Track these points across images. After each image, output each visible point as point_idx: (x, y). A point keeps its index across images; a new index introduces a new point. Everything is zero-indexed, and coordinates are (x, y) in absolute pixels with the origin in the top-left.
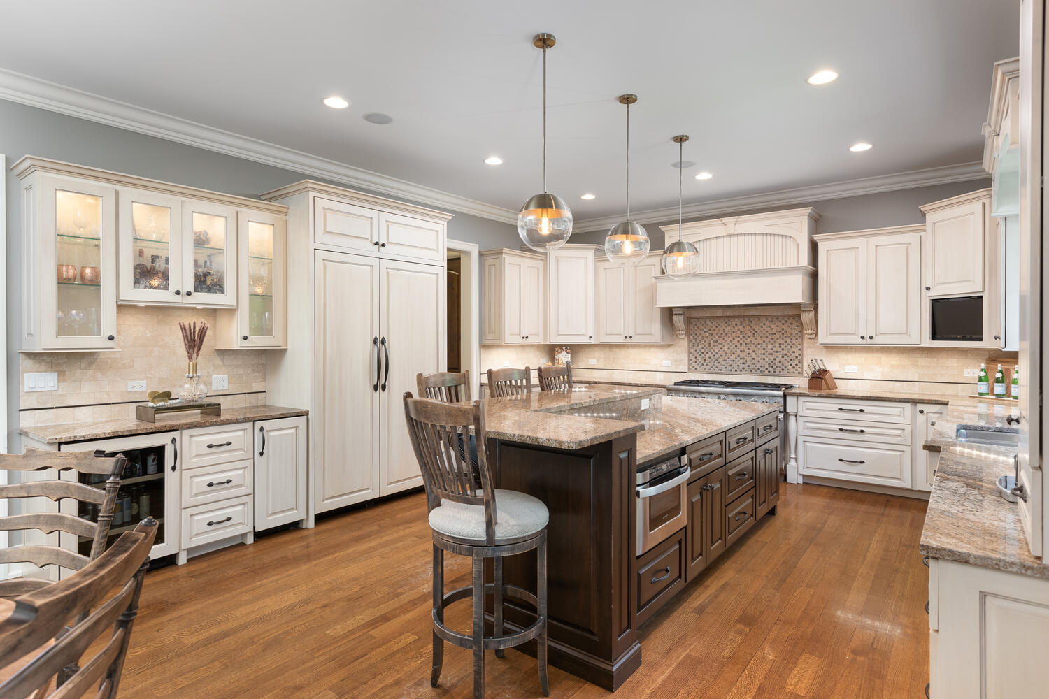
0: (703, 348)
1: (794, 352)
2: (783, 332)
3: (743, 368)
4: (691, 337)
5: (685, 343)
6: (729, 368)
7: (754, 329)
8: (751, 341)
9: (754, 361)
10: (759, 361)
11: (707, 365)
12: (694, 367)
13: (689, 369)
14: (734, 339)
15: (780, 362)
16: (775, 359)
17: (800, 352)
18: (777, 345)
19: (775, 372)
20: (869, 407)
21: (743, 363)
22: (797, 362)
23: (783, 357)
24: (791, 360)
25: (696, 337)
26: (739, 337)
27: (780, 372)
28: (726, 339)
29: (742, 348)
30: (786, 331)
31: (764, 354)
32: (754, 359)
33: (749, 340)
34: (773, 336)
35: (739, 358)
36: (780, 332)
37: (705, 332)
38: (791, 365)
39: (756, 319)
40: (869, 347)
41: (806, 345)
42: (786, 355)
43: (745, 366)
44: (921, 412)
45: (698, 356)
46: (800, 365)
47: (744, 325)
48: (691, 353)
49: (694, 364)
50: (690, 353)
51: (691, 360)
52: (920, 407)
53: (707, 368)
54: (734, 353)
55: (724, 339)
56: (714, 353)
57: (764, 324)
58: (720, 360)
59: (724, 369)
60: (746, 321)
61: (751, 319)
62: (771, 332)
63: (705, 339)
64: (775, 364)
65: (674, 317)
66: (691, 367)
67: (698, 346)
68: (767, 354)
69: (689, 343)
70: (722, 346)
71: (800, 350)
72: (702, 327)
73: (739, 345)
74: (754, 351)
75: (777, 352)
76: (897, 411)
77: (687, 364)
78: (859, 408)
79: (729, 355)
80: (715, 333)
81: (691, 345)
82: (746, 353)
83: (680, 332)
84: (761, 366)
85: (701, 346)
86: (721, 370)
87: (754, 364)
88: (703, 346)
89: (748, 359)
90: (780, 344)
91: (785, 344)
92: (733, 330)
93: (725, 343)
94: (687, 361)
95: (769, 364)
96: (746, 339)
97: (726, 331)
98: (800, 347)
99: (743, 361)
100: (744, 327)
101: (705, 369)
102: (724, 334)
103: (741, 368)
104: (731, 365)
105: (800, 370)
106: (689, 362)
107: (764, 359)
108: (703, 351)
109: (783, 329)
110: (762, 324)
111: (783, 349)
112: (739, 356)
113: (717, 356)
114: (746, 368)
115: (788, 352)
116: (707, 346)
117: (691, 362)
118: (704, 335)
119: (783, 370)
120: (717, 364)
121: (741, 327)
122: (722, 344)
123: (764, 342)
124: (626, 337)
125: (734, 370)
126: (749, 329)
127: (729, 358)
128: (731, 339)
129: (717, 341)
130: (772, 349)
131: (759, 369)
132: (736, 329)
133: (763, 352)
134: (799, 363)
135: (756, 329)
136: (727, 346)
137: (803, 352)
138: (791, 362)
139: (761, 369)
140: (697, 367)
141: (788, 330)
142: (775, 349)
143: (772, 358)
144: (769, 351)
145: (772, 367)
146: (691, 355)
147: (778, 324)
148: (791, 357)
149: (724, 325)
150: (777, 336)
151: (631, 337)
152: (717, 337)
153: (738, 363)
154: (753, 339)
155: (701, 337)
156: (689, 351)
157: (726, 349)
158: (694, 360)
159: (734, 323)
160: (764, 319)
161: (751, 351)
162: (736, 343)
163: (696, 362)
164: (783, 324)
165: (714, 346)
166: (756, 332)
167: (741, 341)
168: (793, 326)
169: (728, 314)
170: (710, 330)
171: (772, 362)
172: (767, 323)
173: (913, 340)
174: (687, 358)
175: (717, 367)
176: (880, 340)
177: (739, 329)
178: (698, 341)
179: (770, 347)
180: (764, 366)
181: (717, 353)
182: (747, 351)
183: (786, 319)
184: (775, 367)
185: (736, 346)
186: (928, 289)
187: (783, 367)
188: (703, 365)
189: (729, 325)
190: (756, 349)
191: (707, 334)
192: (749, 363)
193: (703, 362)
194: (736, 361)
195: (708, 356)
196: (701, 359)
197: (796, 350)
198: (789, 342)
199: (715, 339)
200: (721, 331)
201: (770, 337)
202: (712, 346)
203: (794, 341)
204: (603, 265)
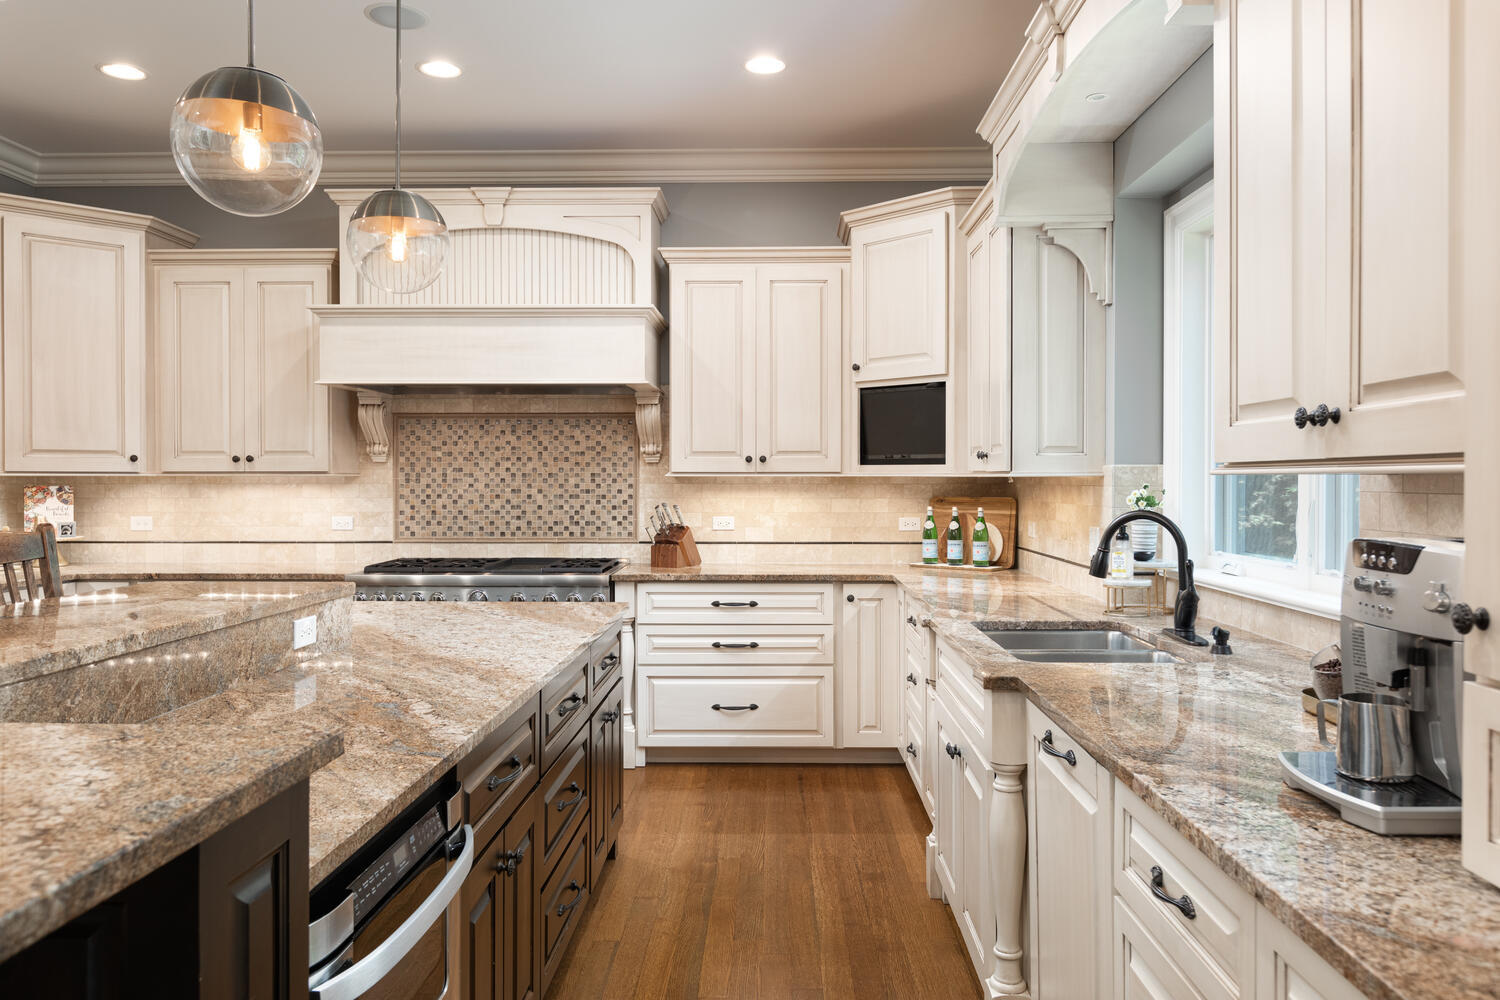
0: (428, 486)
1: (620, 491)
2: (598, 449)
3: (519, 528)
4: (402, 460)
5: (386, 473)
6: (488, 528)
7: (540, 443)
8: (534, 469)
9: (541, 513)
10: (550, 513)
11: (439, 523)
12: (407, 528)
13: (397, 534)
14: (498, 464)
15: (593, 513)
16: (582, 507)
17: (631, 491)
18: (588, 478)
19: (582, 534)
20: (765, 596)
21: (519, 518)
22: (625, 512)
23: (598, 502)
24: (614, 508)
25: (413, 460)
26: (508, 459)
27: (593, 534)
28: (482, 464)
29: (515, 485)
30: (604, 448)
31: (561, 496)
32: (540, 507)
33: (530, 465)
34: (580, 458)
35: (508, 507)
36: (593, 448)
37: (434, 449)
38: (614, 518)
39: (545, 421)
40: (758, 479)
41: (642, 476)
42: (604, 497)
43: (523, 524)
44: (851, 599)
45: (417, 503)
46: (631, 518)
47: (519, 432)
48: (402, 497)
49: (408, 523)
50: (398, 497)
51: (402, 513)
52: (849, 590)
53: (439, 530)
54: (498, 496)
55: (477, 464)
56: (455, 497)
57: (562, 432)
58: (469, 512)
59: (477, 532)
60: (525, 426)
61: (535, 421)
62: (574, 448)
63: (435, 464)
64: (583, 517)
65: (361, 412)
66: (402, 528)
67: (418, 480)
68: (566, 496)
69: (396, 475)
70: (471, 480)
71: (630, 486)
72: (428, 438)
73: (508, 479)
74: (540, 491)
75: (588, 491)
76: (812, 600)
77: (391, 522)
78: (747, 599)
79: (487, 500)
80: (455, 450)
81: (402, 477)
82: (523, 495)
83: (377, 448)
84: (556, 523)
85: (424, 481)
86: (471, 533)
87: (540, 518)
88: (430, 481)
89: (529, 508)
90: (593, 475)
91: (604, 475)
92: (498, 443)
93: (478, 474)
94: (391, 516)
95: (572, 518)
96: (524, 464)
97: (482, 447)
98: (631, 481)
99: (516, 512)
100: (519, 438)
101: (434, 534)
102: (476, 454)
103: (513, 527)
104: (492, 523)
105: (631, 529)
106: (396, 517)
107: (561, 507)
108: (429, 491)
109: (598, 443)
110: (556, 433)
111: (599, 486)
112: (508, 501)
113: (461, 503)
114: (524, 527)
115: (609, 491)
116: (439, 480)
117: (401, 518)
118: (431, 454)
119: (598, 528)
120: (461, 521)
121: (512, 439)
122: (471, 475)
123: (561, 469)
124: (236, 459)
125: (497, 533)
126: (530, 443)
127: (487, 507)
128: (492, 464)
129: (461, 470)
130: (577, 486)
131: (551, 528)
132: (501, 442)
133: (560, 491)
134: (630, 513)
135: (545, 443)
136: (484, 480)
137: (636, 492)
138: (615, 513)
139: (556, 529)
140: (415, 528)
141: (609, 444)
142: (583, 486)
143: (577, 504)
144: (572, 490)
145: (577, 523)
146: (402, 501)
147: (589, 431)
148: (615, 502)
149: (475, 433)
150: (587, 458)
151: (250, 459)
152: (461, 459)
153: (508, 518)
154: (538, 464)
155: (424, 461)
156: (396, 491)
157: (480, 486)
158: (408, 512)
159: (499, 429)
160: (561, 422)
161: (534, 491)
162: (504, 475)
163: (412, 518)
164: (599, 432)
165: (455, 480)
166: (546, 449)
167: (513, 470)
168: (620, 438)
169: (484, 409)
170: (445, 444)
171: (577, 512)
172: (566, 428)
173: (830, 464)
174: (391, 508)
175: (461, 528)
176: (776, 464)
177: (508, 443)
178: (418, 469)
179: (572, 481)
180: (562, 523)
181: (460, 497)
182: (525, 491)
183: (604, 421)
184: (582, 523)
185: (503, 480)
186: (856, 368)
187: (599, 523)
188: (428, 523)
189: (487, 432)
190: (545, 486)
191: (439, 454)
192: (530, 516)
193: (429, 517)
194: (503, 512)
195: (440, 502)
196: (424, 511)
197: (624, 486)
198: (610, 469)
199: (456, 465)
200: (471, 447)
201: (573, 460)
202: (450, 479)
203: (620, 469)
204: (169, 273)
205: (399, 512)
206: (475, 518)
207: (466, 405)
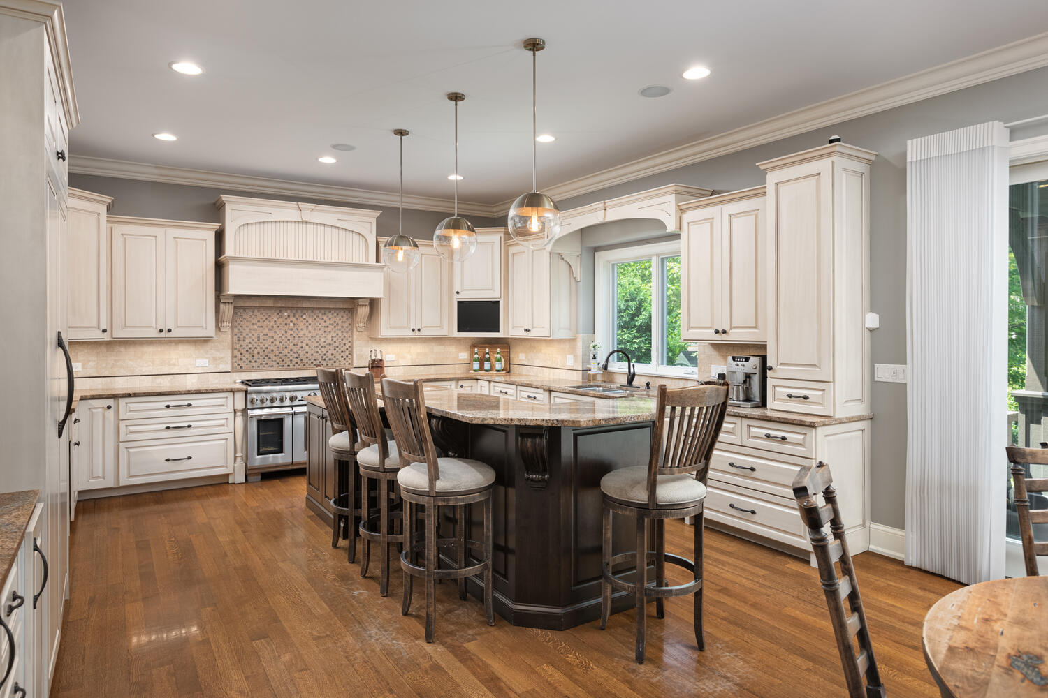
0: (250, 343)
1: (345, 344)
2: (335, 325)
3: (296, 363)
4: (235, 330)
5: (227, 337)
6: (282, 363)
7: (307, 322)
8: (304, 334)
9: (307, 355)
10: (312, 355)
11: (255, 362)
12: (238, 365)
13: (233, 368)
14: (286, 332)
15: (332, 354)
16: (327, 352)
17: (350, 344)
18: (330, 338)
19: (327, 365)
21: (297, 358)
22: (347, 354)
23: (335, 349)
24: (342, 352)
25: (241, 330)
26: (292, 329)
27: (332, 364)
28: (278, 332)
29: (295, 342)
30: (337, 324)
31: (317, 347)
32: (307, 352)
33: (302, 332)
34: (326, 329)
35: (291, 353)
36: (332, 324)
37: (253, 324)
38: (342, 357)
39: (310, 311)
40: (417, 338)
41: (355, 337)
42: (337, 347)
43: (298, 361)
44: (462, 387)
45: (244, 351)
46: (350, 356)
47: (297, 316)
48: (236, 349)
49: (239, 362)
50: (233, 349)
51: (235, 357)
52: (461, 383)
53: (256, 365)
54: (286, 348)
55: (275, 332)
56: (264, 348)
57: (318, 317)
58: (271, 356)
59: (276, 366)
60: (299, 314)
61: (305, 311)
62: (323, 324)
63: (253, 332)
64: (327, 357)
65: (222, 306)
66: (235, 365)
67: (244, 340)
68: (320, 347)
69: (232, 338)
70: (272, 340)
71: (349, 342)
72: (249, 319)
73: (291, 338)
74: (307, 345)
75: (330, 344)
77: (229, 362)
79: (280, 350)
80: (264, 325)
81: (235, 339)
82: (299, 347)
83: (225, 324)
84: (315, 360)
85: (247, 341)
86: (272, 366)
87: (307, 357)
88: (250, 341)
89: (302, 353)
90: (332, 337)
91: (337, 337)
92: (286, 322)
93: (276, 337)
94: (230, 358)
95: (322, 357)
96: (299, 332)
97: (278, 324)
98: (350, 339)
99: (295, 355)
100: (297, 319)
101: (253, 367)
102: (275, 327)
103: (294, 363)
104: (283, 361)
105: (350, 361)
106: (232, 359)
107: (317, 352)
108: (250, 346)
109: (335, 322)
110: (315, 317)
111: (335, 342)
112: (291, 350)
113: (267, 351)
114: (299, 362)
115: (340, 344)
116: (256, 340)
117: (235, 359)
118: (252, 327)
119: (335, 362)
120: (267, 361)
121: (294, 320)
122: (273, 337)
123: (317, 334)
124: (161, 331)
125: (286, 366)
126: (302, 322)
127: (281, 353)
128: (283, 332)
129: (267, 335)
130: (325, 342)
131: (312, 362)
132: (288, 321)
133: (317, 345)
134: (349, 354)
135: (310, 322)
136: (279, 340)
137: (352, 345)
138: (342, 354)
139: (315, 362)
140: (242, 364)
141: (339, 323)
142: (328, 342)
143: (325, 350)
144: (323, 344)
145: (325, 360)
146: (235, 351)
147: (330, 316)
148: (342, 349)
149: (275, 316)
150: (330, 329)
151: (169, 331)
152: (267, 330)
153: (291, 358)
154: (306, 332)
155: (247, 330)
156: (233, 346)
157: (277, 343)
158: (239, 356)
159: (286, 315)
160: (317, 312)
161: (304, 345)
162: (289, 337)
163: (241, 359)
164: (335, 317)
165: (264, 340)
166: (310, 324)
167: (294, 335)
168: (344, 319)
169: (279, 305)
170: (259, 322)
171: (325, 355)
172: (320, 315)
173: (443, 332)
174: (229, 355)
175: (267, 364)
176: (425, 332)
177: (291, 322)
178: (244, 335)
179: (323, 340)
180: (318, 359)
181: (267, 348)
182: (300, 345)
183: (337, 312)
184: (327, 359)
185: (289, 340)
186: (458, 293)
187: (335, 359)
188: (250, 362)
189: (281, 317)
190: (309, 342)
191: (256, 327)
192: (302, 357)
193: (250, 358)
194: (289, 355)
195: (256, 351)
196: (247, 356)
197: (346, 342)
198: (340, 334)
199: (265, 332)
200: (272, 324)
201: (323, 330)
202: (261, 339)
203: (345, 334)
204: (119, 229)
205: (234, 357)
206: (275, 358)
207: (270, 303)
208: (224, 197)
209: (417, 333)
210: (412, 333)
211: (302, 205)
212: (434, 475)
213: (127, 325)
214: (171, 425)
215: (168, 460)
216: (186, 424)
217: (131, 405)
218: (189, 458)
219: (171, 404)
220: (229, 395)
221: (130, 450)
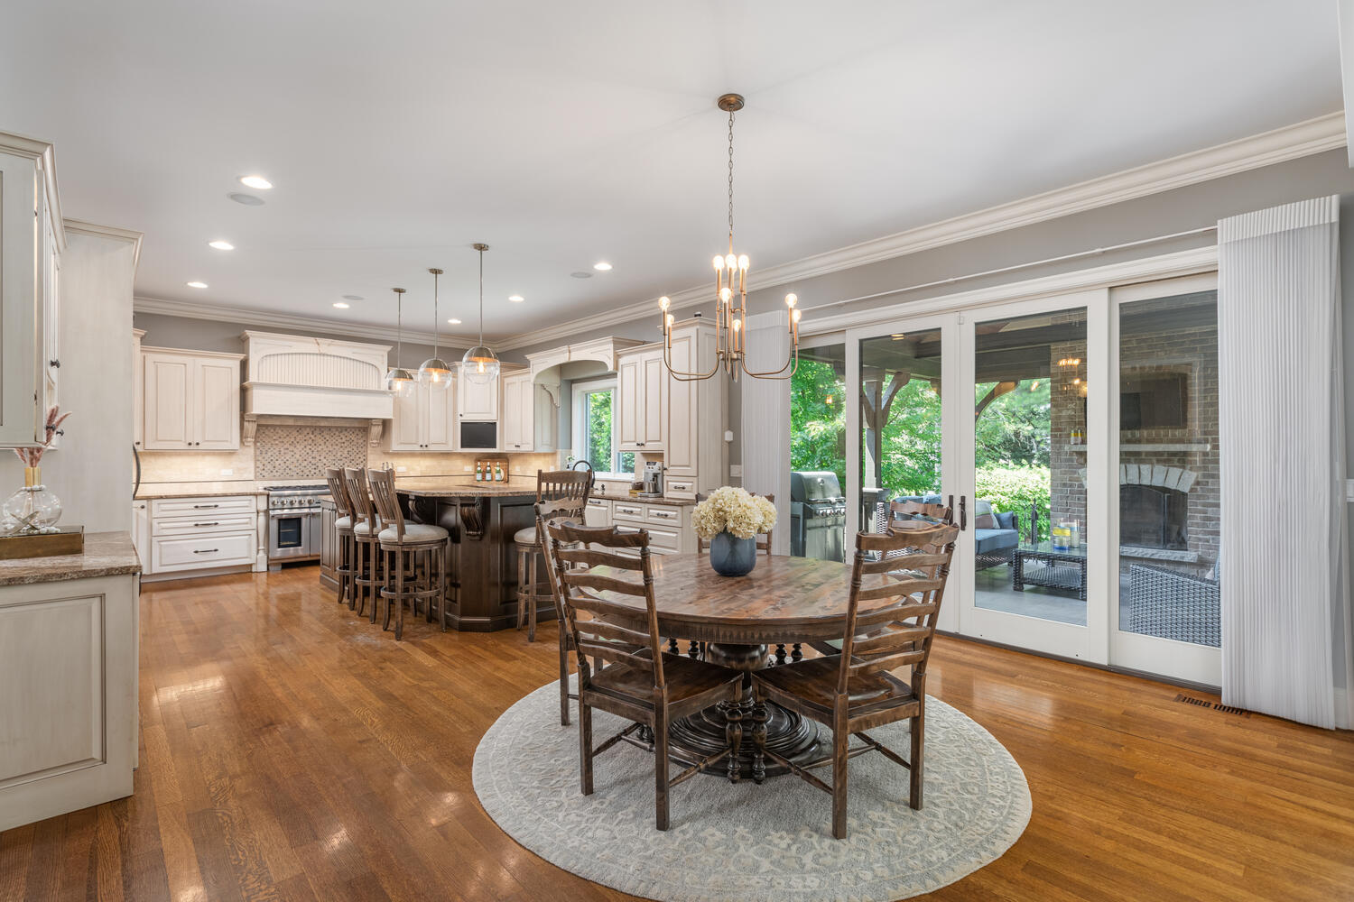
0: (272, 456)
1: (360, 458)
3: (315, 473)
4: (258, 444)
5: (251, 450)
6: (301, 473)
7: (325, 439)
8: (322, 449)
9: (325, 467)
10: (329, 466)
11: (277, 472)
12: (261, 474)
13: (256, 477)
14: (305, 447)
16: (344, 464)
17: (365, 458)
18: (346, 452)
21: (315, 469)
22: (362, 465)
23: (350, 462)
25: (264, 444)
26: (310, 445)
28: (298, 446)
29: (314, 455)
30: (353, 441)
31: (334, 460)
32: (325, 464)
33: (321, 447)
34: (342, 445)
36: (348, 441)
37: (275, 440)
39: (327, 429)
40: (425, 453)
41: (369, 452)
42: (353, 460)
43: (317, 471)
45: (266, 463)
47: (315, 434)
48: (258, 460)
49: (262, 472)
50: (256, 461)
53: (277, 475)
54: (305, 460)
55: (295, 447)
56: (285, 460)
57: (335, 434)
58: (291, 467)
59: (296, 475)
60: (318, 431)
61: (322, 429)
62: (340, 441)
63: (275, 447)
65: (246, 424)
66: (258, 474)
67: (266, 454)
68: (337, 459)
69: (255, 451)
70: (293, 453)
71: (364, 456)
72: (271, 435)
73: (310, 452)
74: (325, 458)
75: (346, 458)
77: (252, 472)
79: (300, 462)
80: (285, 440)
81: (258, 452)
82: (317, 460)
83: (249, 439)
85: (269, 454)
86: (292, 476)
87: (324, 469)
88: (272, 454)
89: (320, 464)
90: (348, 451)
91: (353, 451)
92: (305, 438)
93: (295, 450)
94: (253, 469)
96: (318, 447)
97: (298, 440)
98: (364, 454)
99: (314, 467)
100: (315, 436)
101: (274, 476)
102: (295, 442)
106: (255, 469)
107: (334, 464)
108: (272, 458)
109: (351, 439)
110: (332, 434)
111: (351, 455)
112: (310, 462)
113: (288, 463)
114: (317, 472)
115: (355, 457)
116: (277, 453)
117: (258, 470)
118: (273, 442)
120: (287, 471)
121: (312, 436)
122: (293, 451)
123: (334, 449)
124: (190, 444)
125: (305, 476)
126: (320, 438)
127: (300, 465)
128: (303, 447)
129: (288, 449)
132: (308, 437)
133: (334, 458)
134: (364, 466)
135: (327, 439)
136: (298, 453)
137: (367, 458)
138: (358, 466)
140: (264, 474)
141: (355, 439)
144: (339, 457)
146: (258, 463)
147: (347, 434)
148: (358, 462)
149: (295, 433)
150: (346, 445)
151: (198, 444)
152: (288, 444)
154: (324, 447)
155: (270, 445)
156: (255, 458)
157: (297, 456)
158: (262, 467)
159: (306, 433)
160: (334, 430)
161: (322, 458)
163: (264, 470)
164: (351, 435)
165: (285, 453)
166: (327, 441)
167: (313, 449)
168: (359, 437)
169: (298, 424)
170: (280, 438)
172: (337, 432)
173: (449, 448)
174: (252, 466)
175: (288, 474)
176: (432, 448)
177: (310, 438)
178: (266, 449)
179: (339, 454)
181: (287, 460)
182: (318, 458)
183: (353, 430)
186: (459, 416)
188: (272, 471)
189: (300, 434)
190: (327, 456)
191: (277, 442)
192: (320, 468)
193: (272, 469)
194: (308, 467)
195: (277, 463)
196: (269, 466)
197: (361, 456)
198: (355, 449)
199: (286, 446)
200: (292, 440)
201: (339, 445)
202: (282, 453)
203: (360, 449)
204: (151, 358)
205: (257, 467)
206: (294, 469)
208: (248, 333)
209: (425, 449)
210: (421, 449)
211: (319, 340)
212: (402, 531)
213: (159, 438)
214: (199, 523)
215: (196, 552)
216: (213, 522)
217: (162, 506)
218: (216, 550)
219: (199, 505)
220: (253, 498)
221: (162, 543)
